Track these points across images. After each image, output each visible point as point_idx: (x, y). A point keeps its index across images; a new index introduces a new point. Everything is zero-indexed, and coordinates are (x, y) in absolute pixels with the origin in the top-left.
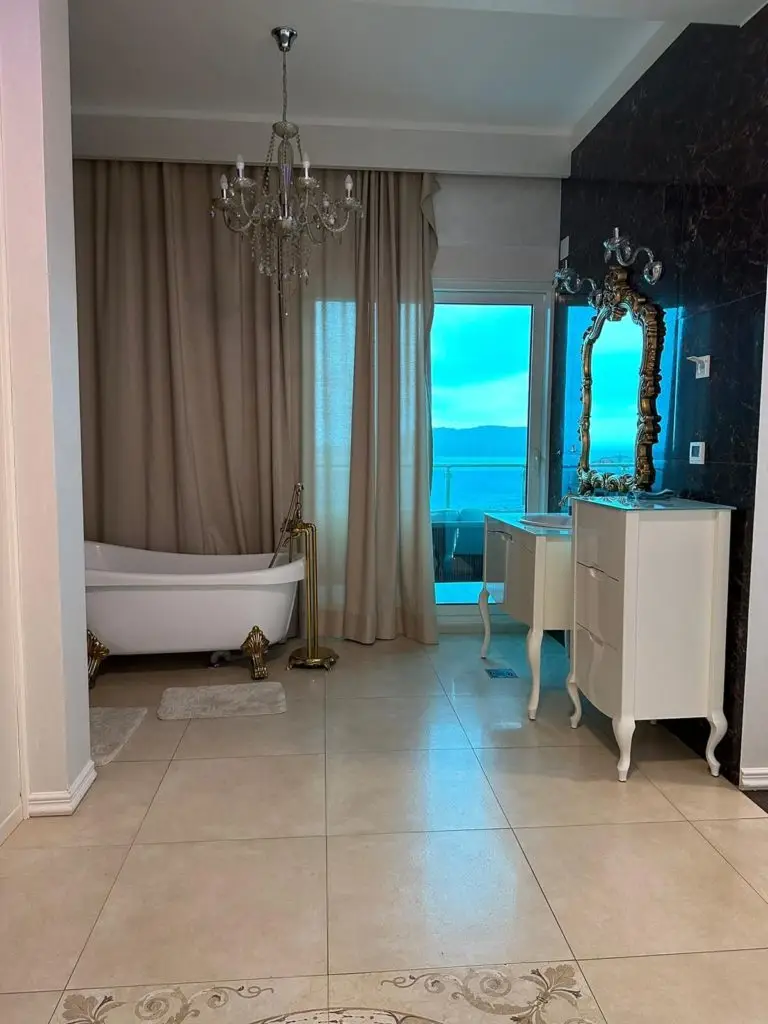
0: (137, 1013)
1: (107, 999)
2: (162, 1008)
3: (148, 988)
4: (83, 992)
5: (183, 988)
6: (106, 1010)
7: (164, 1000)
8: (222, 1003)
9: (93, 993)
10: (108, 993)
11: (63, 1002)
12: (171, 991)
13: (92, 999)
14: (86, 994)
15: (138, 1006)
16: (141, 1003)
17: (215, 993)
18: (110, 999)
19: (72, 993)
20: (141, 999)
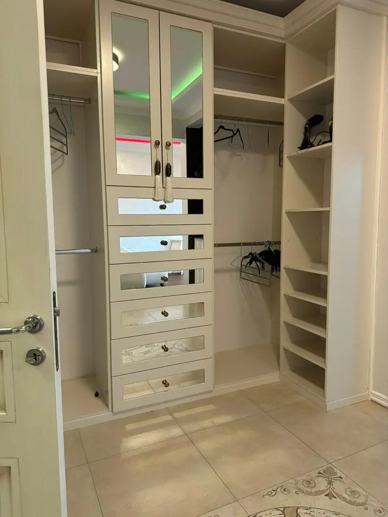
0: (346, 490)
1: (341, 477)
2: (356, 496)
3: (358, 486)
4: (335, 469)
5: (370, 497)
6: (337, 480)
7: (359, 495)
8: (380, 515)
9: (338, 471)
10: (343, 476)
11: (327, 466)
12: (364, 493)
13: (336, 473)
14: (335, 470)
15: (348, 488)
16: (350, 488)
17: (381, 510)
18: (341, 478)
19: (332, 466)
20: (352, 487)
